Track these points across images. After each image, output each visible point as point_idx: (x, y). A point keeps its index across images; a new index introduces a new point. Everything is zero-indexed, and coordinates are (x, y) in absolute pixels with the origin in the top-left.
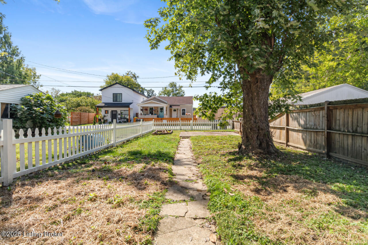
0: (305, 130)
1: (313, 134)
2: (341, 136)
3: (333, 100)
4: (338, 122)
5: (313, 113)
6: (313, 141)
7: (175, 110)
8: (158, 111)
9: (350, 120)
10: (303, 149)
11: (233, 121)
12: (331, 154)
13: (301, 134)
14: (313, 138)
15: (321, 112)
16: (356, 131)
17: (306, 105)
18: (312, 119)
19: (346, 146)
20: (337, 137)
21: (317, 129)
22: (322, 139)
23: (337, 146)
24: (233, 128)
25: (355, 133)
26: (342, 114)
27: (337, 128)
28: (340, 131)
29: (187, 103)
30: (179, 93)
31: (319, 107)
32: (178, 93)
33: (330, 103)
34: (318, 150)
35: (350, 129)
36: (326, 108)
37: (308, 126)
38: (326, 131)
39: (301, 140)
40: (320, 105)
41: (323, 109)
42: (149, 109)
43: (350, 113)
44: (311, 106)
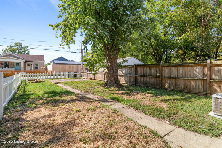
0: (126, 75)
1: (129, 77)
2: (140, 77)
3: (137, 64)
4: (139, 72)
5: (129, 69)
6: (129, 80)
7: (28, 65)
8: (14, 65)
9: (143, 71)
10: (125, 84)
11: (81, 73)
12: (136, 84)
13: (123, 77)
14: (129, 79)
15: (132, 68)
16: (145, 75)
17: (126, 65)
18: (129, 71)
19: (141, 81)
20: (138, 78)
21: (131, 75)
22: (133, 79)
23: (138, 81)
24: (81, 76)
25: (144, 76)
26: (140, 70)
27: (138, 74)
28: (139, 75)
29: (39, 60)
30: (25, 51)
31: (131, 66)
32: (23, 52)
33: (136, 65)
34: (131, 83)
35: (143, 75)
36: (134, 67)
37: (127, 74)
38: (135, 76)
39: (124, 80)
40: (132, 65)
41: (133, 67)
42: (4, 63)
43: (143, 69)
44: (128, 66)
